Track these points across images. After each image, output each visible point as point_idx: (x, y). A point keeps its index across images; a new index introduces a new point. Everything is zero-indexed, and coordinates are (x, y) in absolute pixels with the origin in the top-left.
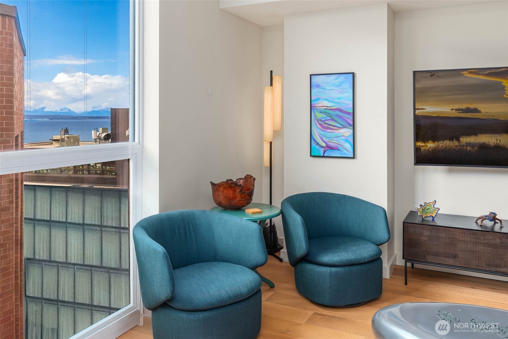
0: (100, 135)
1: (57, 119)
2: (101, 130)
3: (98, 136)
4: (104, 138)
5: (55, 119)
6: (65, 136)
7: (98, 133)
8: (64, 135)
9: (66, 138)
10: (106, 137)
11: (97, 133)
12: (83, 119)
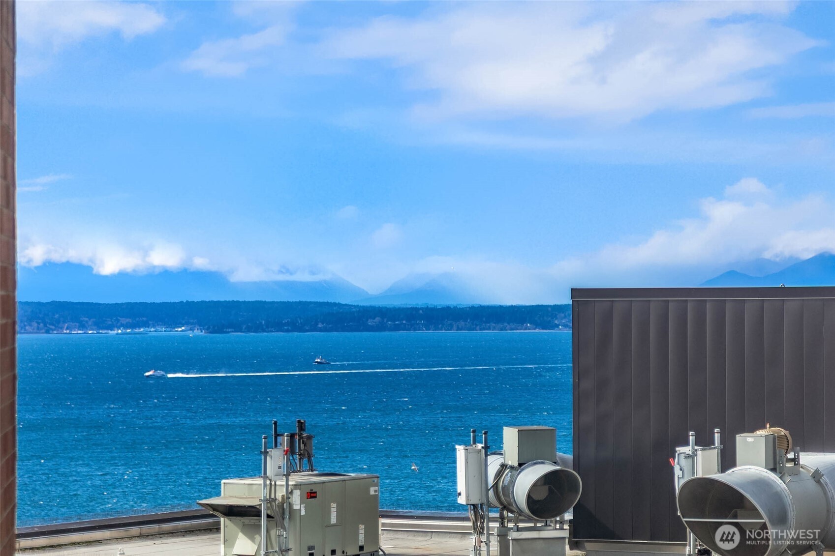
0: (507, 475)
1: (249, 330)
2: (510, 436)
3: (496, 486)
4: (529, 497)
5: (237, 328)
6: (294, 479)
7: (494, 463)
8: (287, 475)
9: (297, 494)
10: (542, 494)
11: (491, 459)
12: (397, 328)
